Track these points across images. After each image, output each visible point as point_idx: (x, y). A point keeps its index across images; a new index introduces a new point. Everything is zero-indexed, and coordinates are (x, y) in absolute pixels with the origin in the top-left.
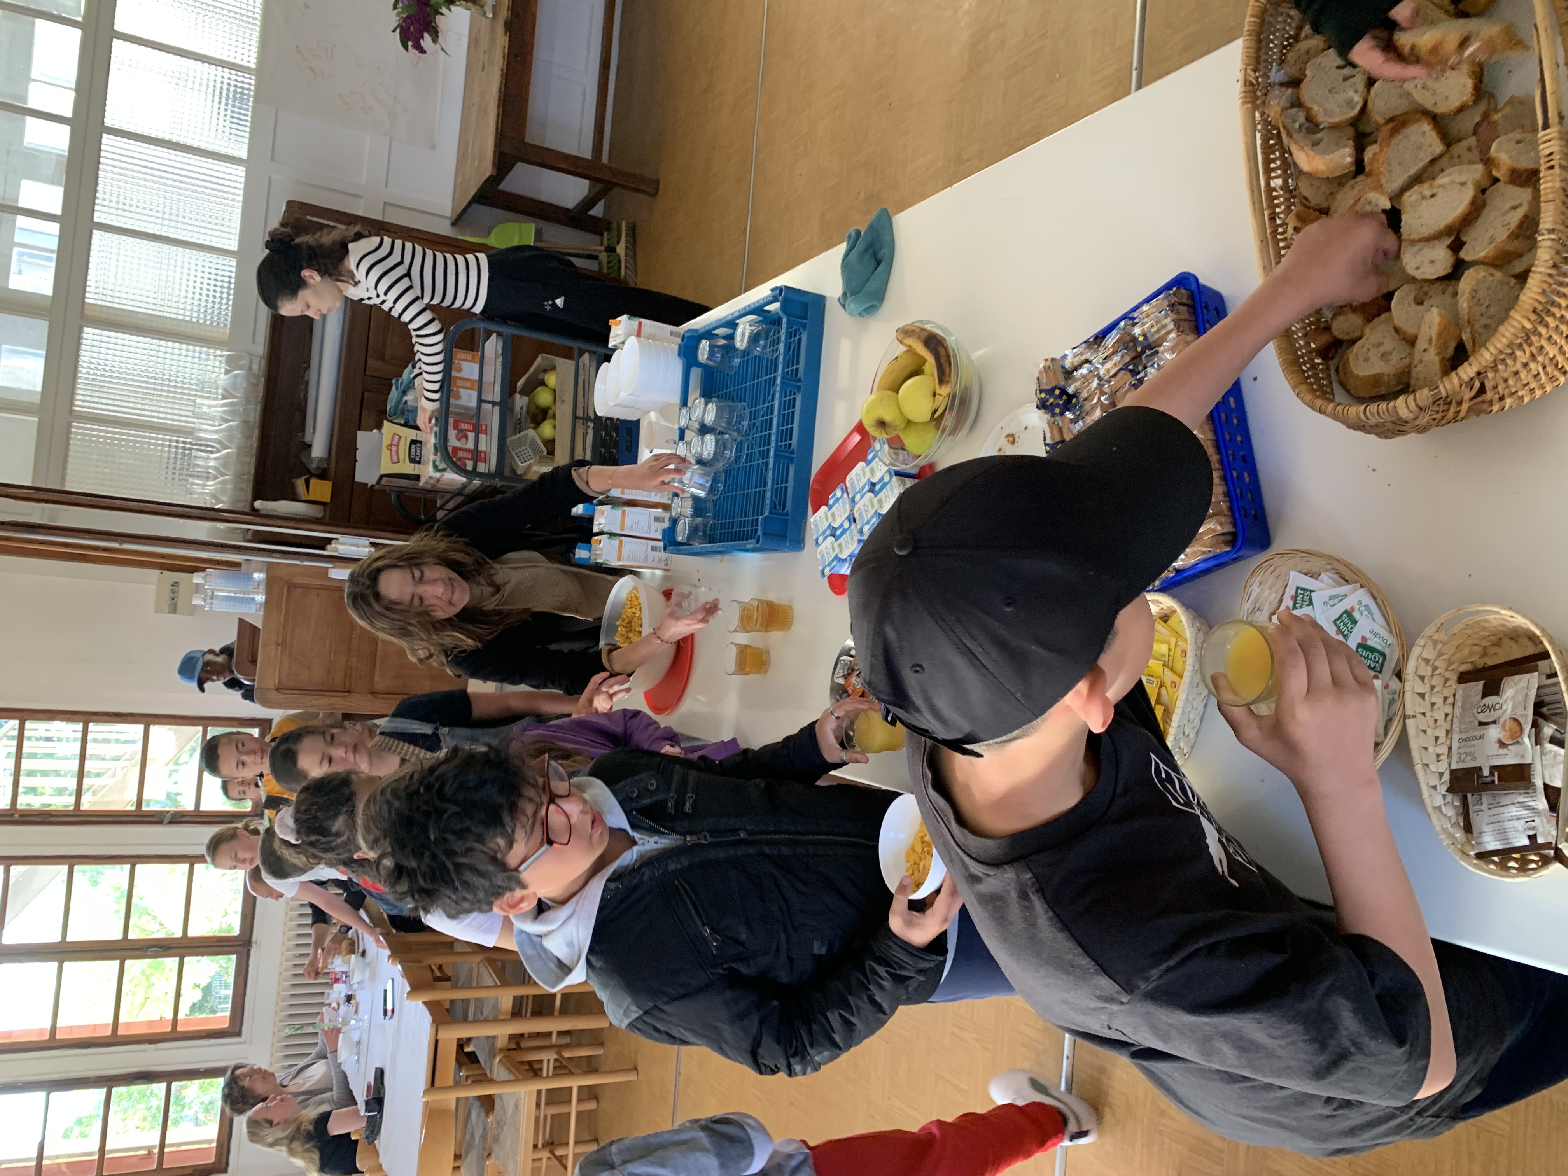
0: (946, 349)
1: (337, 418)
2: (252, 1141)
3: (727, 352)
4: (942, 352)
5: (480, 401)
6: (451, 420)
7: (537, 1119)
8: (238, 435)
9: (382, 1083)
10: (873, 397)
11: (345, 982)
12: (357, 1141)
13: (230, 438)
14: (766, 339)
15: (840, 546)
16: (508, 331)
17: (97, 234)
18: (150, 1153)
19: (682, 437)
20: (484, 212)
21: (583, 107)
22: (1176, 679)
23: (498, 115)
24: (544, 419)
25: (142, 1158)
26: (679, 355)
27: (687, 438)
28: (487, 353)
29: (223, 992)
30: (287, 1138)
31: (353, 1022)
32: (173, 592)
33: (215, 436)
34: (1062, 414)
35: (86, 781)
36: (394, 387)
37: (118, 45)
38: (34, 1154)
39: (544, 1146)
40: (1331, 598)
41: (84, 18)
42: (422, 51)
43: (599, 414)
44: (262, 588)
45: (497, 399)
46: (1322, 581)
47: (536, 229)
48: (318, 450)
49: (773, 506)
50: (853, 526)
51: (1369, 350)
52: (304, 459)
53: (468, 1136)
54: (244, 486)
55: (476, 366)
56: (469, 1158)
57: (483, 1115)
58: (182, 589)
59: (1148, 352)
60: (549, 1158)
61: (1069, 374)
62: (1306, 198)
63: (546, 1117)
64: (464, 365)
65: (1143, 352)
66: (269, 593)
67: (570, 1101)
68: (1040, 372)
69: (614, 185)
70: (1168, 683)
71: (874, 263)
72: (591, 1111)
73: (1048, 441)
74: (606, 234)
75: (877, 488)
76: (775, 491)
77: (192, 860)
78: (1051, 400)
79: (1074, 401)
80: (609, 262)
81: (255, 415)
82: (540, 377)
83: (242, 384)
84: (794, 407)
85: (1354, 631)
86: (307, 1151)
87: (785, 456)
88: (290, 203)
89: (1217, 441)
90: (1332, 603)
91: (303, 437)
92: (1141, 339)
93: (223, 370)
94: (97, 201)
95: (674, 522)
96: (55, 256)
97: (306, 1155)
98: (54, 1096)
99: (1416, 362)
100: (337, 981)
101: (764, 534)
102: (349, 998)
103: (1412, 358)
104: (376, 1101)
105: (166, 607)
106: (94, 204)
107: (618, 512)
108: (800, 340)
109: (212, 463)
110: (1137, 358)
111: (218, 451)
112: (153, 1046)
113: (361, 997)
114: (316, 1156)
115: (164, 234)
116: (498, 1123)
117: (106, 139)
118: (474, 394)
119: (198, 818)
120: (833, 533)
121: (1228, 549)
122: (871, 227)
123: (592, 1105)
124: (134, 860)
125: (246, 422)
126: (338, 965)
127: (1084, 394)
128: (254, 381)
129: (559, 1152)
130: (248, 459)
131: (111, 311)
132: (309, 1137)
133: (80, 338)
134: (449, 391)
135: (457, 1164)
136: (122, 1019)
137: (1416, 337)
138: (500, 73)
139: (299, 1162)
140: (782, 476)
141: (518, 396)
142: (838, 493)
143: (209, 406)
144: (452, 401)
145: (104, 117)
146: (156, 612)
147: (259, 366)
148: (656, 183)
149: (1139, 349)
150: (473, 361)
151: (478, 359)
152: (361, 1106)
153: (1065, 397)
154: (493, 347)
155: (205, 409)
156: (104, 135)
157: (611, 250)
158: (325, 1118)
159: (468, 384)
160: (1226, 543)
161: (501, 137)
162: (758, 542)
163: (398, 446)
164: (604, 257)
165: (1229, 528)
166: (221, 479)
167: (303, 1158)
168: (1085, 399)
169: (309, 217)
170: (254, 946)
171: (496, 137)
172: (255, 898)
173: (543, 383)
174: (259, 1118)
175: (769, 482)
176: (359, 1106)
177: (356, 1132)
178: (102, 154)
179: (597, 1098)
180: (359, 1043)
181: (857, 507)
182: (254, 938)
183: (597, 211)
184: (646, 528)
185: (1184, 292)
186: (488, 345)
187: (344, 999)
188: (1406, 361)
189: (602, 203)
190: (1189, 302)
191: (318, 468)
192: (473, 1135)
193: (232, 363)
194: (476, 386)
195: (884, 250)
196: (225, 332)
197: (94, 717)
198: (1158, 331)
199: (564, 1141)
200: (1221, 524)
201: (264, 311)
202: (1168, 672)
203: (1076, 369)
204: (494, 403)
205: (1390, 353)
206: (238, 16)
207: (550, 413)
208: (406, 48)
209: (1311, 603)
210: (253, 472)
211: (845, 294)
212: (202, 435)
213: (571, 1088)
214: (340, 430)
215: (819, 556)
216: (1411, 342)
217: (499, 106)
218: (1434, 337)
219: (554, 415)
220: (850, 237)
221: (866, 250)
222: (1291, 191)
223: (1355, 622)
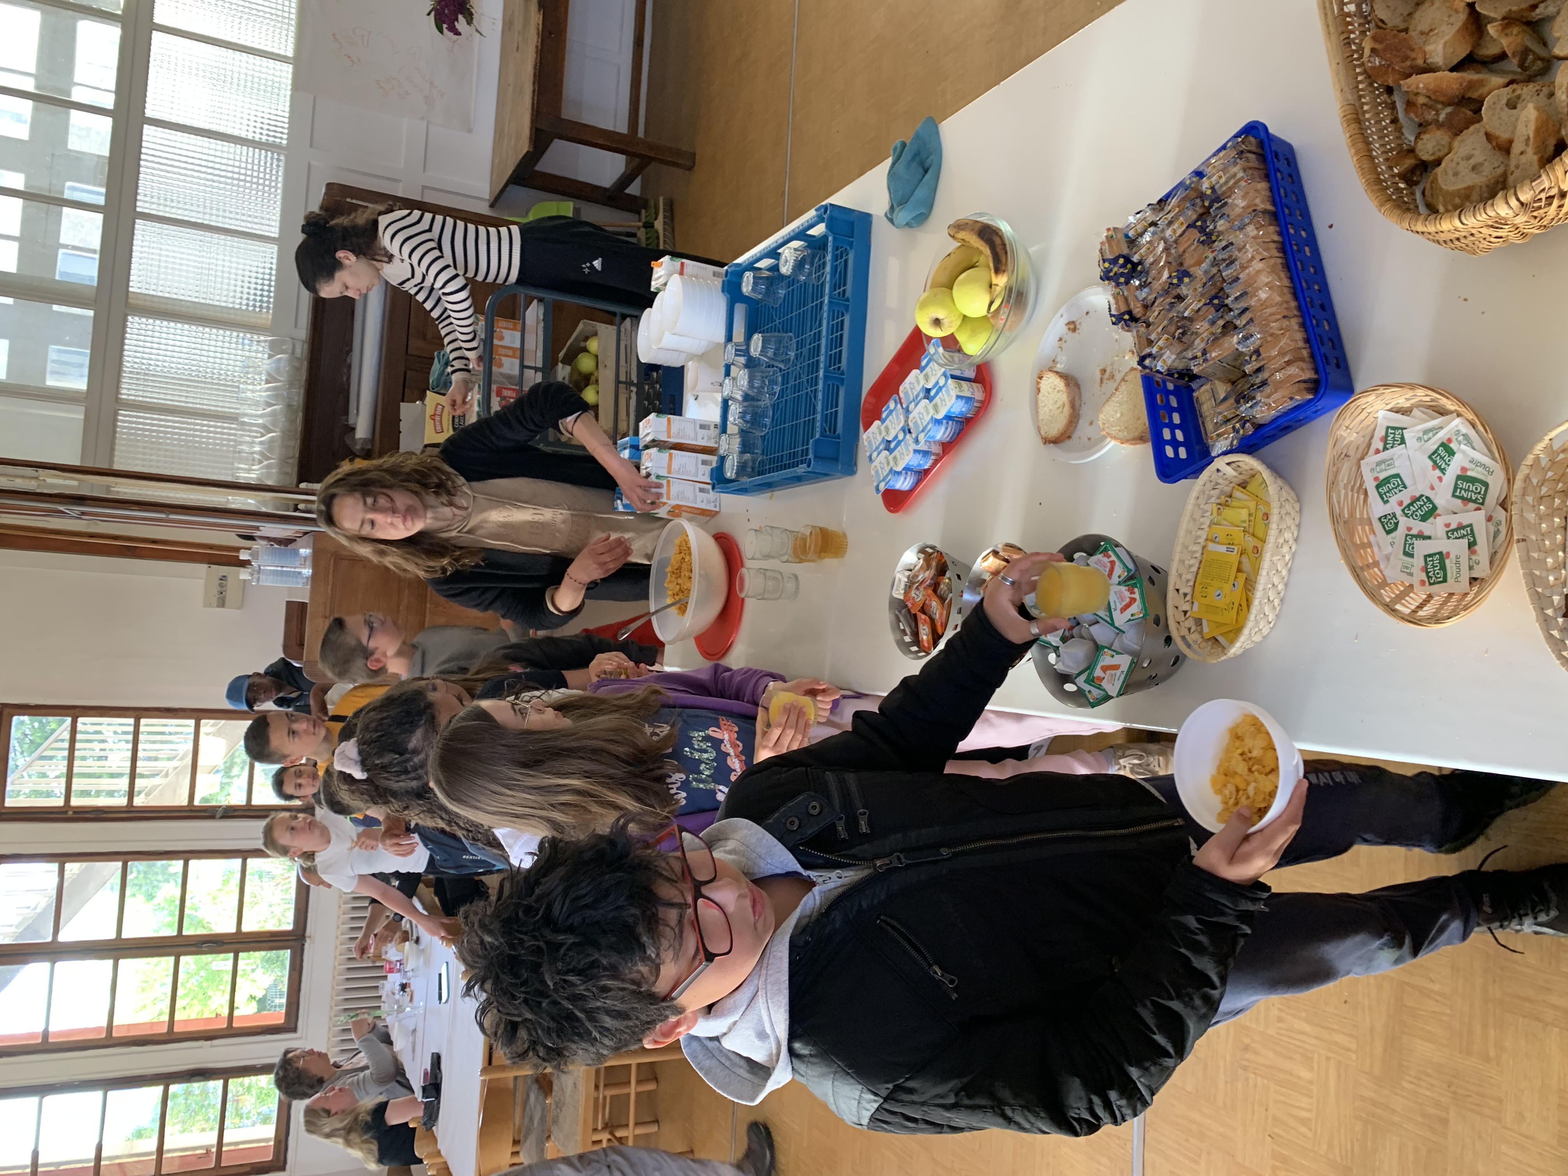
0: (1001, 237)
1: (380, 397)
2: (308, 1131)
3: (772, 284)
4: (997, 240)
5: (523, 367)
6: (494, 387)
7: (596, 1099)
8: (282, 419)
9: (439, 1068)
10: (926, 294)
11: (399, 971)
12: (415, 1129)
13: (274, 423)
14: (812, 265)
15: (895, 458)
16: (550, 296)
17: (140, 224)
18: (208, 1152)
19: (728, 374)
20: (520, 193)
21: (618, 86)
22: (1258, 544)
23: (534, 91)
24: (587, 385)
25: (200, 1157)
26: (723, 291)
27: (732, 374)
28: (528, 322)
29: (277, 1001)
30: (343, 1129)
31: (408, 1009)
32: (221, 585)
33: (260, 421)
34: (1127, 283)
35: (139, 782)
36: (436, 360)
37: (157, 37)
38: (92, 1155)
39: (603, 1129)
40: (1426, 432)
41: (123, 11)
42: (457, 33)
43: (643, 361)
44: (309, 563)
45: (540, 364)
46: (1414, 417)
47: (575, 208)
48: (362, 428)
49: (823, 431)
50: (908, 436)
51: (1458, 164)
52: (348, 442)
53: (527, 1120)
54: (289, 470)
55: (518, 334)
56: (528, 1141)
57: (541, 1097)
58: (230, 583)
59: (1216, 205)
60: (609, 1140)
61: (1132, 242)
62: (1382, 21)
63: (605, 1098)
64: (506, 333)
65: (1211, 206)
66: (315, 567)
67: (629, 1082)
68: (1102, 243)
69: (651, 159)
70: (1250, 549)
71: (921, 171)
72: (649, 1092)
73: (1113, 312)
74: (643, 211)
75: (932, 393)
76: (825, 418)
77: (244, 854)
78: (1115, 269)
79: (1139, 268)
80: (647, 239)
81: (298, 398)
82: (582, 344)
83: (285, 367)
84: (842, 329)
85: (1452, 463)
86: (365, 1142)
87: (835, 379)
88: (329, 185)
89: (1294, 288)
90: (1426, 437)
91: (347, 420)
92: (1209, 192)
93: (266, 356)
94: (139, 197)
95: (722, 459)
96: (97, 256)
97: (365, 1146)
98: (112, 1095)
99: (1512, 168)
100: (391, 971)
101: (816, 457)
102: (404, 987)
103: (1507, 165)
104: (433, 1087)
105: (214, 601)
106: (136, 200)
107: (665, 455)
108: (846, 261)
109: (257, 448)
110: (1204, 215)
111: (263, 436)
112: (208, 1043)
113: (416, 985)
114: (375, 1147)
115: (206, 222)
116: (557, 1103)
117: (148, 130)
118: (517, 362)
119: (249, 812)
120: (888, 446)
121: (1311, 397)
122: (917, 137)
123: (651, 1086)
124: (187, 855)
125: (289, 406)
126: (392, 952)
127: (1151, 259)
128: (297, 364)
129: (619, 1134)
130: (292, 443)
131: (155, 299)
132: (367, 1128)
133: (124, 326)
134: (491, 360)
135: (516, 1149)
136: (178, 1017)
137: (1511, 142)
138: (534, 50)
139: (356, 1154)
140: (832, 400)
141: (560, 365)
142: (892, 404)
143: (253, 391)
144: (494, 369)
145: (144, 107)
146: (205, 606)
147: (301, 350)
148: (693, 156)
149: (1207, 204)
150: (514, 329)
151: (519, 327)
152: (418, 1094)
153: (1129, 266)
154: (534, 314)
155: (249, 394)
156: (146, 126)
157: (649, 226)
158: (381, 1108)
159: (510, 353)
160: (1309, 390)
161: (537, 113)
162: (809, 466)
163: (441, 416)
164: (642, 234)
165: (1309, 375)
166: (266, 463)
167: (361, 1149)
168: (1152, 264)
169: (348, 200)
170: (308, 940)
171: (532, 115)
172: (308, 887)
173: (585, 350)
174: (317, 1107)
175: (819, 408)
176: (416, 1095)
177: (413, 1119)
178: (143, 150)
179: (656, 1079)
180: (414, 1031)
181: (911, 416)
182: (308, 933)
183: (634, 189)
184: (693, 470)
185: (1252, 139)
186: (529, 312)
187: (398, 988)
188: (1500, 171)
189: (638, 180)
190: (1259, 151)
191: (362, 449)
192: (531, 1119)
193: (275, 348)
194: (518, 353)
195: (931, 157)
196: (267, 317)
197: (145, 713)
198: (1226, 182)
199: (624, 1123)
200: (1302, 370)
201: (306, 296)
202: (1249, 539)
203: (1141, 235)
204: (536, 369)
205: (1481, 164)
206: (274, 17)
207: (593, 378)
208: (441, 31)
209: (1403, 441)
210: (297, 455)
211: (892, 208)
212: (246, 420)
213: (629, 1066)
214: (383, 409)
215: (873, 473)
216: (1505, 148)
217: (534, 83)
218: (1531, 136)
219: (597, 381)
220: (895, 149)
221: (913, 159)
222: (1366, 17)
223: (1452, 453)
